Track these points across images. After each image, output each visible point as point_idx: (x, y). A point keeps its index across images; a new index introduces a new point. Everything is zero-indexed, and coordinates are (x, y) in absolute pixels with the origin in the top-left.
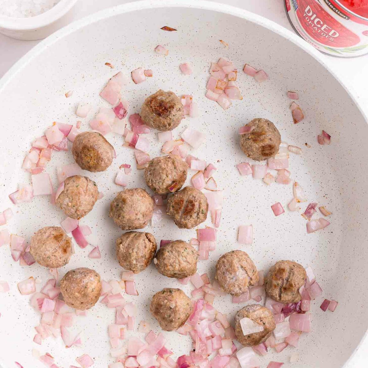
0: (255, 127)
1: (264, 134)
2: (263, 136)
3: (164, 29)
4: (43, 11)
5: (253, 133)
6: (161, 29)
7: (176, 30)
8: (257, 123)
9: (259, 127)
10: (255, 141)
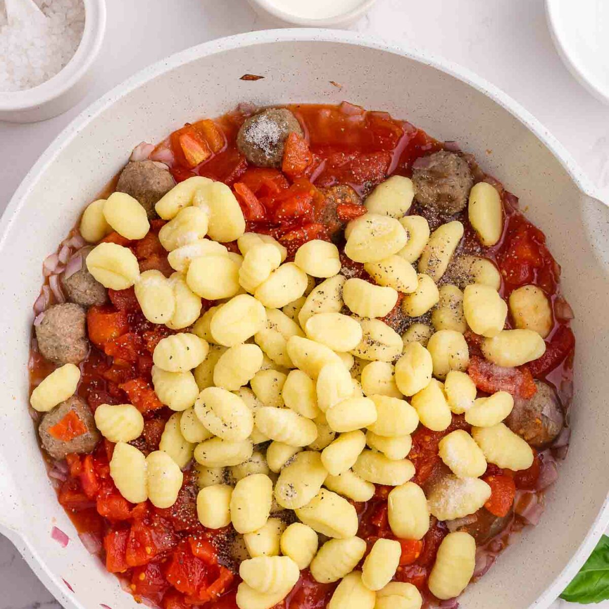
0: (438, 163)
1: (446, 177)
2: (444, 180)
3: (245, 78)
4: (46, 78)
5: (431, 172)
6: (241, 79)
7: (262, 77)
8: (441, 159)
9: (442, 165)
10: (430, 183)
